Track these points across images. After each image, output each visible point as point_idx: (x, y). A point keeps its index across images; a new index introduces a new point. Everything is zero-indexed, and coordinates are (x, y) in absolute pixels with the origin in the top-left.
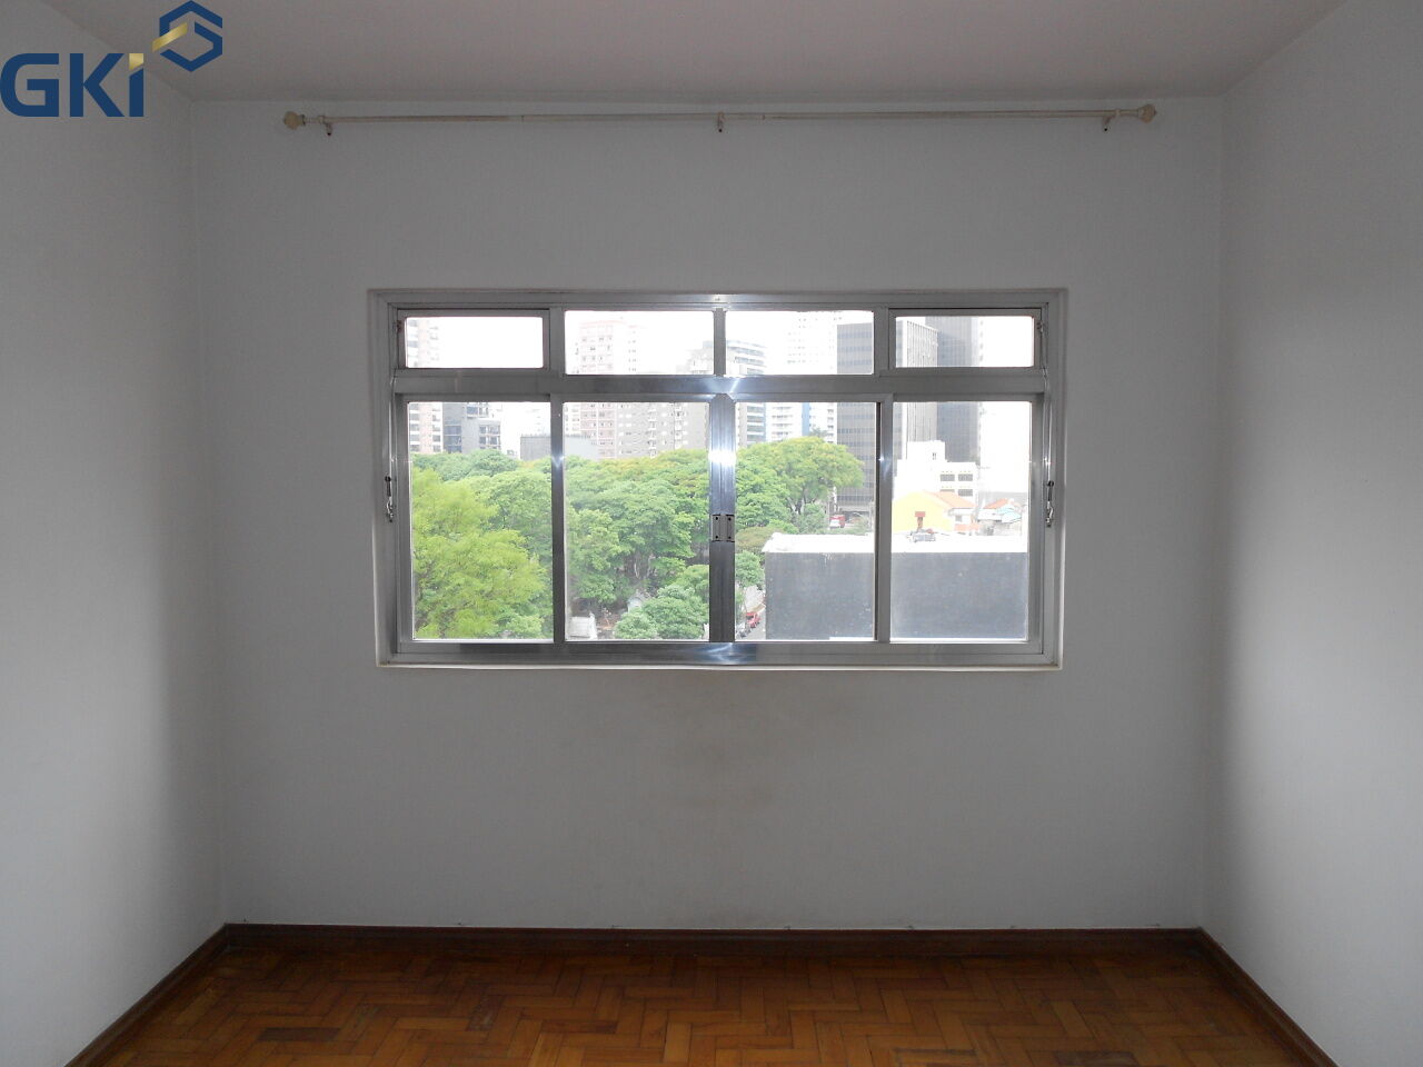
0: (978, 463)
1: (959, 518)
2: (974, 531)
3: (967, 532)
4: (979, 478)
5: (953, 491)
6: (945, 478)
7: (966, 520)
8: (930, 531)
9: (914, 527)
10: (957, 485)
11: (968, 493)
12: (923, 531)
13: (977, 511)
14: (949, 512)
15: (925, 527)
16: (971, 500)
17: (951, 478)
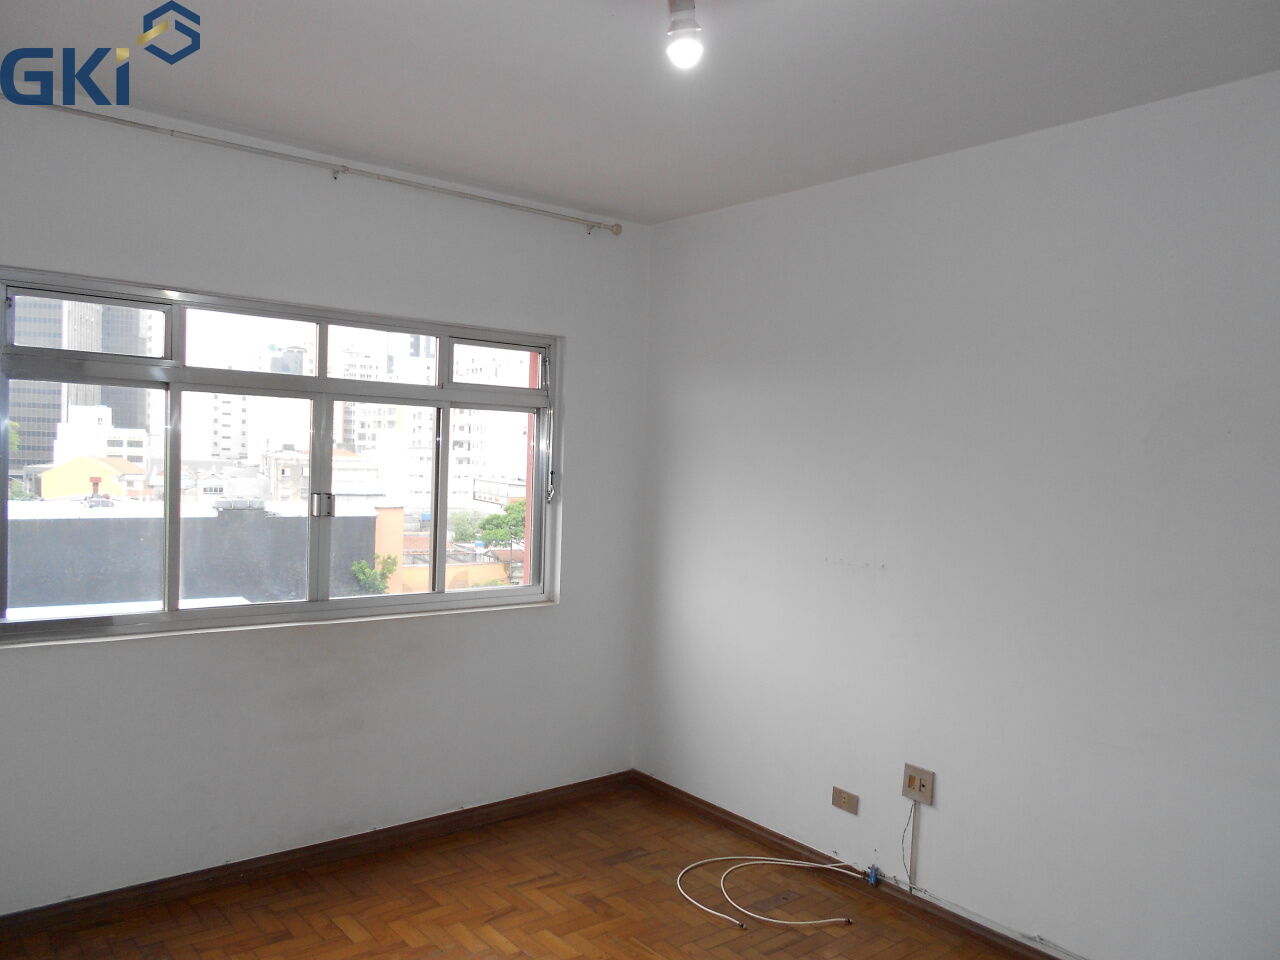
0: (148, 431)
1: (130, 483)
2: (148, 497)
3: (141, 497)
4: (149, 444)
5: (120, 456)
6: (112, 443)
7: (139, 486)
8: (107, 497)
9: (89, 492)
10: (126, 451)
11: (139, 459)
12: (99, 496)
13: (149, 476)
14: (120, 479)
15: (101, 492)
16: (141, 465)
17: (119, 444)
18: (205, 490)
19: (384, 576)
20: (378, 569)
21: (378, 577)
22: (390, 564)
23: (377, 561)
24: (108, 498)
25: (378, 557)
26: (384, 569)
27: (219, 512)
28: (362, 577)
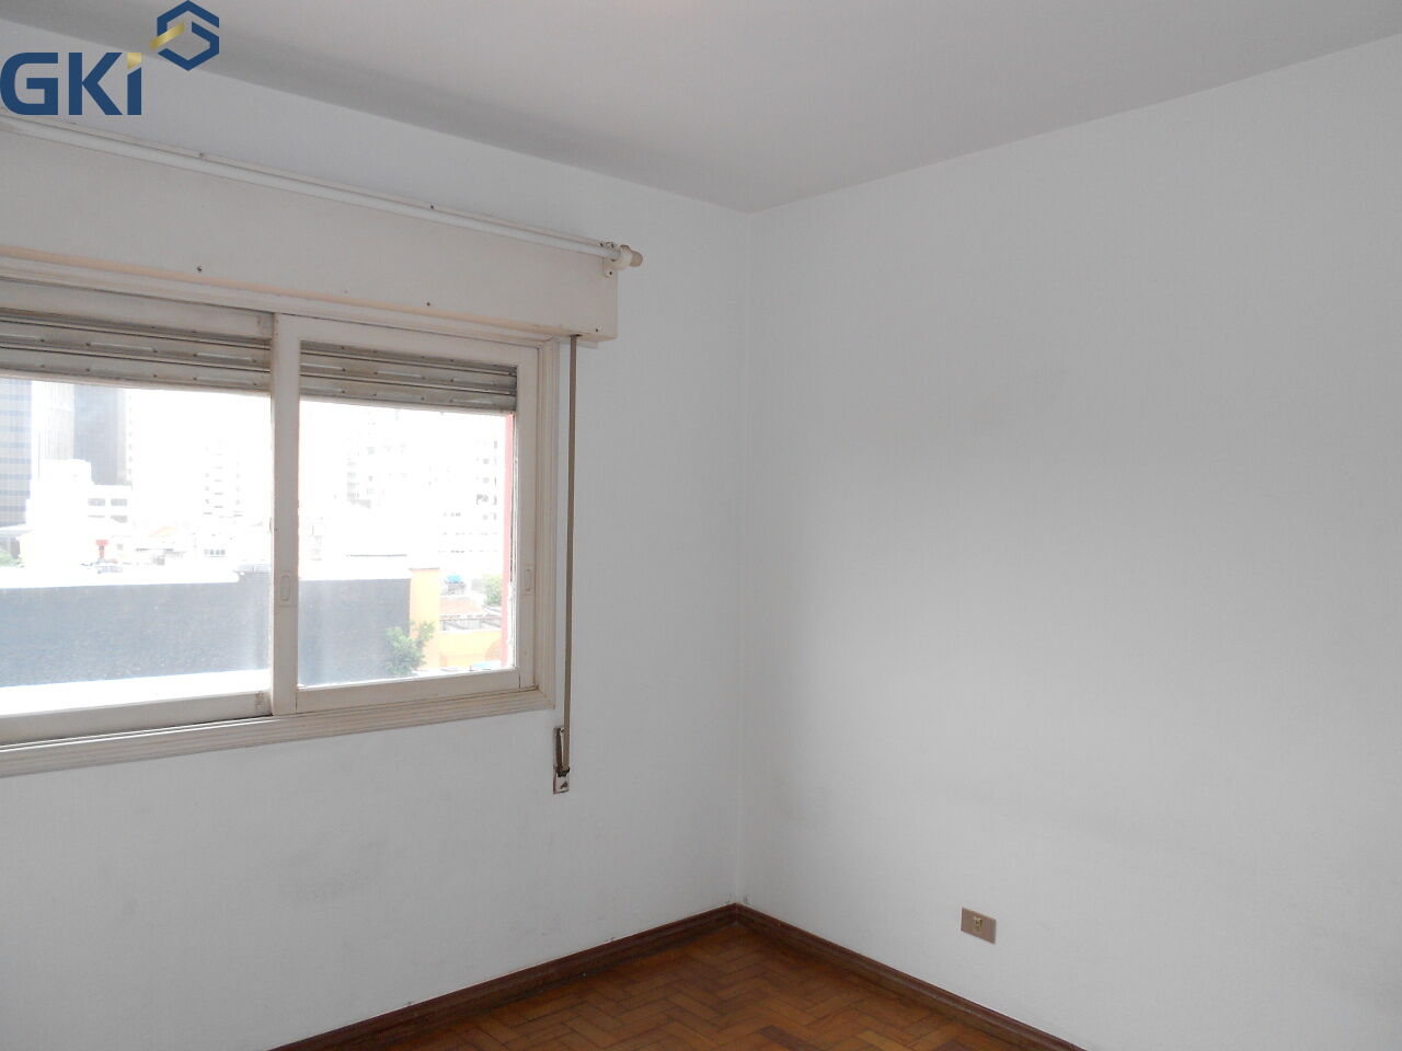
0: (131, 487)
4: (133, 504)
5: (103, 517)
6: (93, 502)
9: (96, 557)
10: (109, 510)
11: (124, 519)
12: (106, 561)
15: (108, 556)
16: (126, 526)
17: (101, 502)
18: (206, 552)
19: (420, 644)
20: (414, 636)
21: (414, 645)
22: (427, 629)
23: (412, 627)
24: (116, 562)
25: (413, 623)
26: (420, 637)
27: (241, 576)
28: (396, 644)
